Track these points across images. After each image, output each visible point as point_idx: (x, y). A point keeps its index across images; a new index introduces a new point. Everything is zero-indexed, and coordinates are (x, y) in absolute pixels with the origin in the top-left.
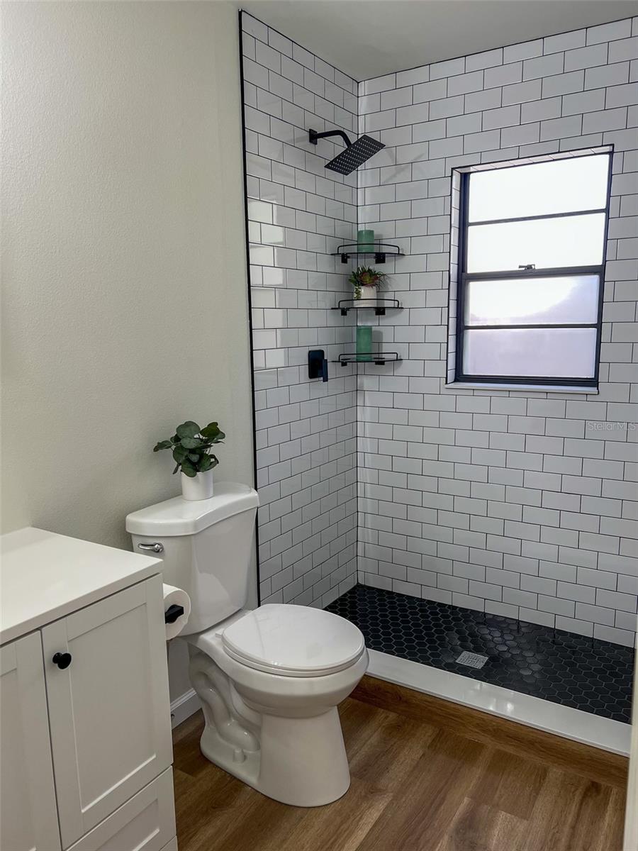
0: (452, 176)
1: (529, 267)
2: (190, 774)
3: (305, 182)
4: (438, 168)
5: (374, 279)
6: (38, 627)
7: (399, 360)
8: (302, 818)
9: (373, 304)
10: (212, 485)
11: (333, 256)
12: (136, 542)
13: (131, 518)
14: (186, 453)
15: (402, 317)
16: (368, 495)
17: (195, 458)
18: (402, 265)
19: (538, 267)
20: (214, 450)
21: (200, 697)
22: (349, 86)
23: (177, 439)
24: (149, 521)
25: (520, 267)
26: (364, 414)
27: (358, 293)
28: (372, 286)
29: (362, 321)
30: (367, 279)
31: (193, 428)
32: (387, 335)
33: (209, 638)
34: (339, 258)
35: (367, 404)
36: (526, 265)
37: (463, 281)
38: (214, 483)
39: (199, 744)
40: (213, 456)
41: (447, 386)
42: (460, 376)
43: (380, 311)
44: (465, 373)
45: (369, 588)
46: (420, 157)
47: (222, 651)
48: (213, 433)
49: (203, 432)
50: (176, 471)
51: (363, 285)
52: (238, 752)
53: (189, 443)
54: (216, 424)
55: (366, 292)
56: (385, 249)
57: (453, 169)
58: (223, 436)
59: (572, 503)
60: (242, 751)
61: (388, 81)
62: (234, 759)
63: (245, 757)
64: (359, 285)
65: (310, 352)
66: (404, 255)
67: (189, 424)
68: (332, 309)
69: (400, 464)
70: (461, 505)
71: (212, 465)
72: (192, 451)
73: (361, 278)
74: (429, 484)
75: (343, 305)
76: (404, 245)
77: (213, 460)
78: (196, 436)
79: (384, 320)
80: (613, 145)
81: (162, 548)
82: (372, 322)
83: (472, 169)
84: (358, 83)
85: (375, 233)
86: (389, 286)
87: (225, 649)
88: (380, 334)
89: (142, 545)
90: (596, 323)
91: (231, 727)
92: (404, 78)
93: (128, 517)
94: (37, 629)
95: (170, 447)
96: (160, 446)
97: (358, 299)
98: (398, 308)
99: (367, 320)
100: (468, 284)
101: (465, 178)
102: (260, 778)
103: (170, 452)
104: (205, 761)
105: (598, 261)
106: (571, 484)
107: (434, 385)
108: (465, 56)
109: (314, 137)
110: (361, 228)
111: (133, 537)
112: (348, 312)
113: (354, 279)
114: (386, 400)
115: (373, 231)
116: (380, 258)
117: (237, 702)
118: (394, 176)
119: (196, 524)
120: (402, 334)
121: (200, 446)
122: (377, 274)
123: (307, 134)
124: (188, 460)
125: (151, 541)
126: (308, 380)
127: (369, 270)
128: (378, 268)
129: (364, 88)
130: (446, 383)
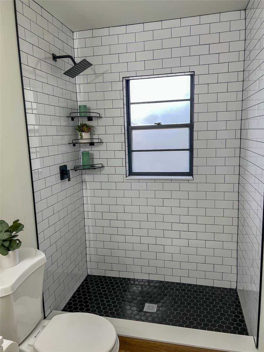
0: (123, 81)
1: (159, 124)
3: (52, 81)
4: (116, 77)
5: (89, 129)
7: (103, 167)
9: (89, 141)
10: (18, 256)
11: (68, 118)
15: (103, 147)
16: (91, 232)
17: (7, 244)
18: (101, 122)
19: (162, 124)
22: (69, 33)
25: (155, 124)
26: (87, 193)
27: (81, 136)
28: (88, 132)
29: (82, 148)
30: (85, 129)
31: (4, 225)
32: (96, 155)
33: (24, 347)
34: (70, 119)
35: (88, 188)
36: (157, 123)
37: (130, 130)
40: (18, 240)
41: (127, 178)
42: (131, 173)
43: (92, 144)
44: (133, 172)
45: (94, 276)
46: (107, 71)
51: (84, 132)
53: (3, 236)
54: (18, 220)
55: (85, 135)
56: (92, 115)
57: (123, 78)
58: (23, 226)
59: (185, 227)
61: (89, 33)
64: (81, 132)
65: (60, 167)
66: (102, 117)
68: (69, 144)
69: (106, 216)
70: (136, 232)
71: (18, 245)
72: (6, 240)
73: (82, 128)
74: (121, 224)
75: (74, 142)
76: (102, 112)
77: (18, 242)
79: (94, 148)
80: (194, 72)
82: (88, 149)
83: (131, 78)
84: (73, 32)
85: (87, 106)
86: (95, 132)
88: (92, 155)
90: (189, 148)
92: (97, 32)
97: (82, 139)
98: (101, 142)
99: (85, 148)
100: (132, 131)
101: (128, 82)
105: (188, 122)
106: (184, 219)
107: (120, 178)
108: (126, 25)
109: (55, 58)
110: (79, 104)
112: (76, 144)
113: (78, 129)
114: (98, 186)
115: (86, 106)
116: (90, 119)
118: (95, 79)
119: (12, 287)
120: (104, 155)
121: (9, 237)
122: (90, 126)
123: (51, 56)
124: (3, 246)
126: (61, 181)
127: (85, 124)
128: (90, 123)
129: (76, 35)
130: (126, 177)
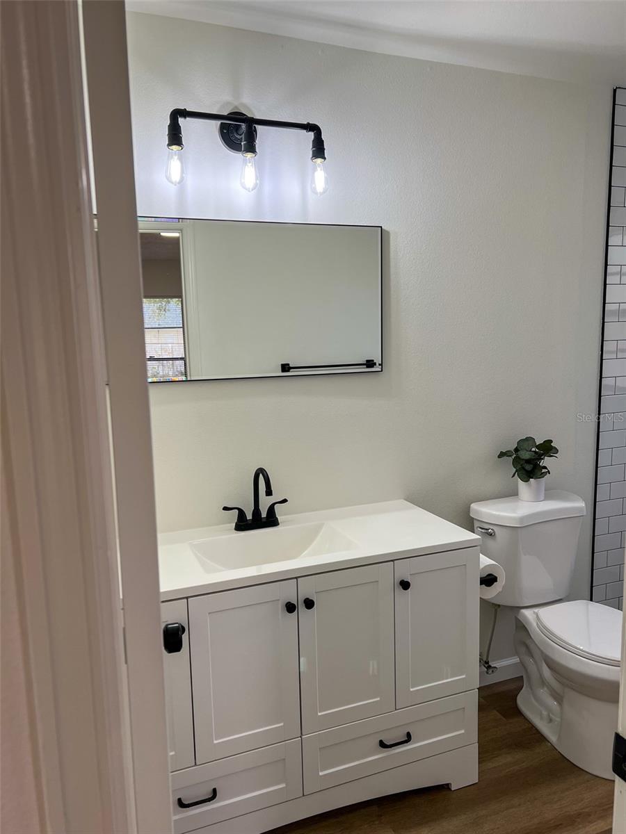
2: (504, 717)
6: (392, 559)
8: (588, 781)
10: (544, 492)
12: (476, 524)
13: (474, 506)
14: (522, 463)
17: (529, 467)
20: (546, 462)
21: (522, 663)
23: (516, 450)
24: (488, 511)
31: (530, 442)
33: (528, 614)
38: (545, 490)
39: (516, 699)
40: (545, 468)
47: (535, 624)
48: (547, 448)
49: (538, 447)
50: (513, 476)
52: (545, 713)
53: (525, 455)
54: (551, 441)
58: (557, 451)
60: (549, 716)
62: (542, 718)
63: (551, 720)
67: (529, 440)
71: (543, 475)
72: (528, 461)
77: (543, 471)
78: (533, 449)
81: (494, 532)
87: (537, 624)
89: (481, 528)
91: (543, 693)
93: (472, 505)
94: (392, 561)
95: (510, 456)
96: (502, 455)
102: (559, 738)
103: (511, 459)
104: (519, 713)
111: (475, 521)
117: (547, 672)
119: (522, 519)
121: (533, 458)
124: (523, 468)
125: (486, 526)
